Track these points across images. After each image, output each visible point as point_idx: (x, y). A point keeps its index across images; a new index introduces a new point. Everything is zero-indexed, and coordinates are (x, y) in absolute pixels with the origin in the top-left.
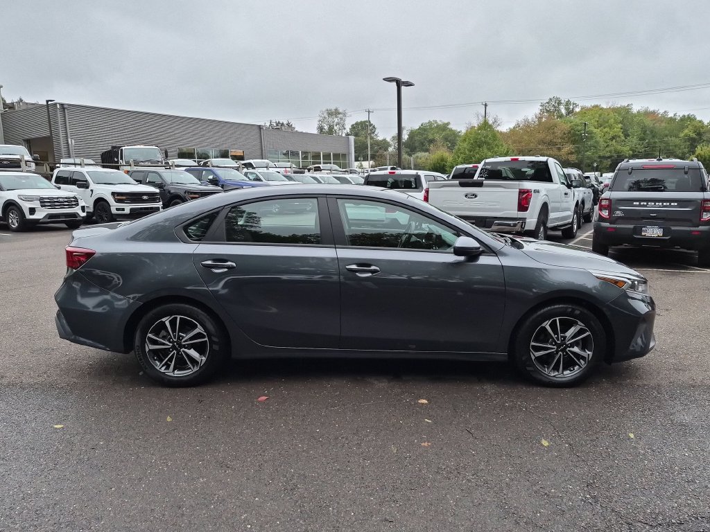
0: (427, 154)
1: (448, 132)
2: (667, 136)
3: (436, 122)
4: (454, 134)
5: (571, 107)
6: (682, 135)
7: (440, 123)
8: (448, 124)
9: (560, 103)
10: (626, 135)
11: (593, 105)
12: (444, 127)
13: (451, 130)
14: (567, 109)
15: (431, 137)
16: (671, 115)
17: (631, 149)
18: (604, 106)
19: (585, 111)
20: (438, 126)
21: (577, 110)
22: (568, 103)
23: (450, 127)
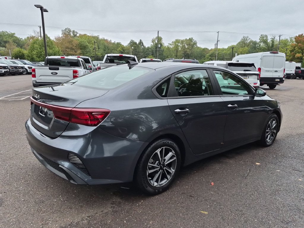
0: (4, 48)
1: (15, 38)
2: (113, 50)
3: (7, 32)
4: (18, 39)
5: (75, 34)
6: (118, 50)
7: (9, 33)
8: (14, 34)
9: (70, 31)
10: (99, 48)
11: (84, 34)
12: (12, 35)
13: (16, 37)
14: (74, 34)
15: (5, 40)
16: (113, 42)
17: (101, 54)
18: (88, 35)
19: (81, 36)
20: (8, 34)
21: (78, 35)
22: (74, 32)
23: (15, 35)
